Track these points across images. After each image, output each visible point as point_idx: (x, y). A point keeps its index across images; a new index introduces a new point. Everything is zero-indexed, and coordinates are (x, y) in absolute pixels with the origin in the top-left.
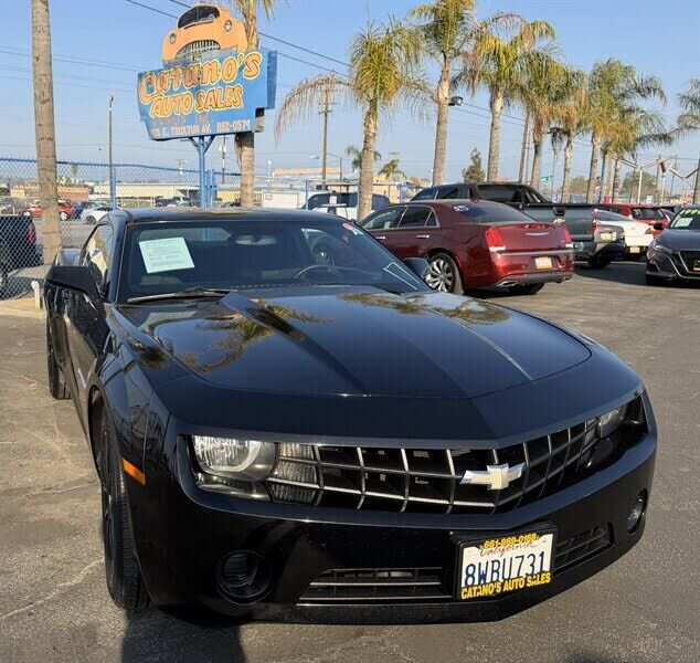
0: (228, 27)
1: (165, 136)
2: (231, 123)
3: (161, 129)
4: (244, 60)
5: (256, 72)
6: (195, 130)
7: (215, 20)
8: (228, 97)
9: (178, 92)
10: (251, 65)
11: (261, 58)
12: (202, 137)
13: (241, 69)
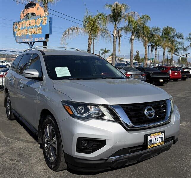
0: (38, 9)
1: (20, 42)
2: (39, 38)
3: (19, 40)
4: (42, 19)
5: (46, 23)
6: (28, 40)
7: (35, 7)
8: (38, 30)
9: (24, 28)
10: (44, 20)
11: (47, 19)
12: (31, 43)
13: (41, 22)
